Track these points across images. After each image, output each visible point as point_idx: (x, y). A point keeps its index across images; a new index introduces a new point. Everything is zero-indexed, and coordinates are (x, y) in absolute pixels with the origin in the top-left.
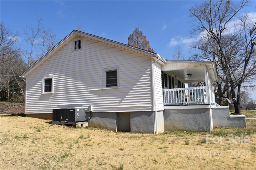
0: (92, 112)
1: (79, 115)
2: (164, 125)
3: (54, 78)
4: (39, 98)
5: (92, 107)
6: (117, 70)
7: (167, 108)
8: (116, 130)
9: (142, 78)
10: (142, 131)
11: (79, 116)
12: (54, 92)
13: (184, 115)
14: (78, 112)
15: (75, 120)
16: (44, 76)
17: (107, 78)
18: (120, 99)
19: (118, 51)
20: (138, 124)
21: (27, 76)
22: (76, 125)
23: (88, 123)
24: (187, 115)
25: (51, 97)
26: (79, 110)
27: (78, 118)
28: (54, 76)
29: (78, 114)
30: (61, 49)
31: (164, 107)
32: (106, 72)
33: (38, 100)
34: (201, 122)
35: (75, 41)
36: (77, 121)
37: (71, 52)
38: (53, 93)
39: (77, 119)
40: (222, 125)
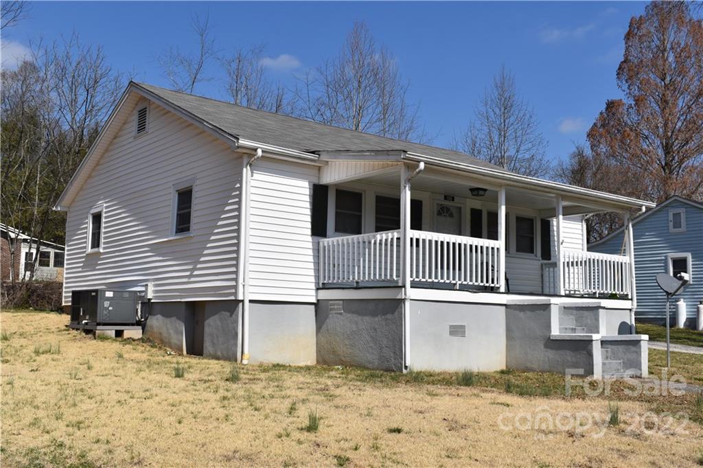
0: (152, 301)
1: (110, 306)
2: (317, 346)
3: (104, 210)
4: (82, 265)
5: (151, 289)
6: (192, 186)
7: (324, 295)
8: (182, 350)
9: (227, 208)
10: (219, 354)
11: (110, 308)
12: (104, 248)
13: (355, 317)
14: (109, 299)
15: (98, 318)
16: (91, 208)
17: (179, 209)
18: (191, 267)
19: (197, 135)
20: (215, 336)
21: (69, 208)
22: (97, 331)
23: (141, 331)
24: (360, 318)
25: (99, 262)
26: (114, 294)
27: (106, 315)
28: (105, 205)
29: (106, 304)
30: (120, 134)
31: (317, 293)
32: (179, 194)
33: (80, 269)
34: (385, 342)
35: (140, 109)
36: (101, 321)
37: (132, 139)
38: (101, 251)
39: (102, 315)
40: (529, 365)
